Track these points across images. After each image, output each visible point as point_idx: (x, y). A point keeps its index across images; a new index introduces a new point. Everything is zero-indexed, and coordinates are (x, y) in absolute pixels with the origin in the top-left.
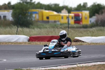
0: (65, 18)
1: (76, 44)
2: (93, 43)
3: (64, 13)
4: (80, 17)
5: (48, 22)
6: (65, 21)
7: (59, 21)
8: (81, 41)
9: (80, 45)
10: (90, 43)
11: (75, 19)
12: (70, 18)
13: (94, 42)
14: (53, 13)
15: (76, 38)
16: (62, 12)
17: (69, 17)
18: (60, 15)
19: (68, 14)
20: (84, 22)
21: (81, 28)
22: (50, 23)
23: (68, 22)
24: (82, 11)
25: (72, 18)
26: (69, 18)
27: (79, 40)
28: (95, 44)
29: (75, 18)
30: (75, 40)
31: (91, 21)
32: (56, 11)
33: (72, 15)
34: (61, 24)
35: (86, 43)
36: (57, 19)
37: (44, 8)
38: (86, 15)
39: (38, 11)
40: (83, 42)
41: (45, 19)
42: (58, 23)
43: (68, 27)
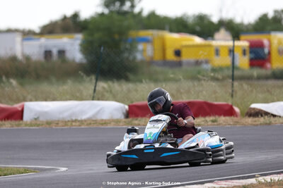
0: (224, 53)
1: (255, 121)
3: (222, 40)
4: (266, 50)
5: (179, 64)
6: (224, 60)
7: (207, 62)
8: (267, 113)
9: (266, 124)
11: (252, 56)
12: (238, 54)
14: (193, 40)
15: (254, 106)
16: (217, 36)
17: (236, 49)
18: (210, 46)
19: (230, 43)
20: (277, 64)
21: (267, 78)
22: (184, 67)
23: (233, 63)
24: (269, 32)
25: (244, 53)
26: (235, 53)
27: (262, 110)
29: (251, 52)
30: (253, 111)
32: (200, 35)
33: (243, 43)
34: (214, 70)
35: (281, 120)
36: (201, 56)
37: (167, 27)
38: (280, 43)
39: (152, 34)
40: (274, 116)
41: (170, 56)
42: (205, 66)
43: (233, 78)
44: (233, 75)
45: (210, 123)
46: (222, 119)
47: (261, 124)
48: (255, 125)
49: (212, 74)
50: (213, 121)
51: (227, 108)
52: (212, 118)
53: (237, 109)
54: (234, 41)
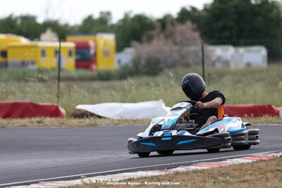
0: (50, 54)
1: (81, 122)
2: (126, 120)
3: (48, 41)
4: (92, 52)
5: (6, 65)
6: (49, 62)
7: (33, 63)
8: (92, 115)
9: (92, 125)
10: (119, 121)
11: (78, 57)
12: (64, 55)
13: (128, 118)
14: (19, 41)
15: (80, 107)
16: (43, 37)
17: (62, 50)
18: (36, 47)
19: (57, 44)
20: (103, 65)
21: (92, 79)
22: (10, 68)
23: (59, 64)
24: (95, 33)
25: (70, 54)
26: (62, 54)
27: (87, 112)
28: (132, 123)
29: (77, 54)
30: (78, 113)
31: (119, 62)
32: (27, 36)
33: (69, 45)
34: (40, 71)
35: (107, 122)
36: (28, 56)
38: (105, 44)
40: (100, 117)
42: (31, 67)
43: (59, 79)
44: (59, 76)
45: (36, 124)
46: (48, 120)
47: (86, 125)
48: (80, 126)
49: (40, 76)
50: (39, 122)
51: (53, 109)
52: (38, 119)
53: (63, 111)
54: (60, 42)
